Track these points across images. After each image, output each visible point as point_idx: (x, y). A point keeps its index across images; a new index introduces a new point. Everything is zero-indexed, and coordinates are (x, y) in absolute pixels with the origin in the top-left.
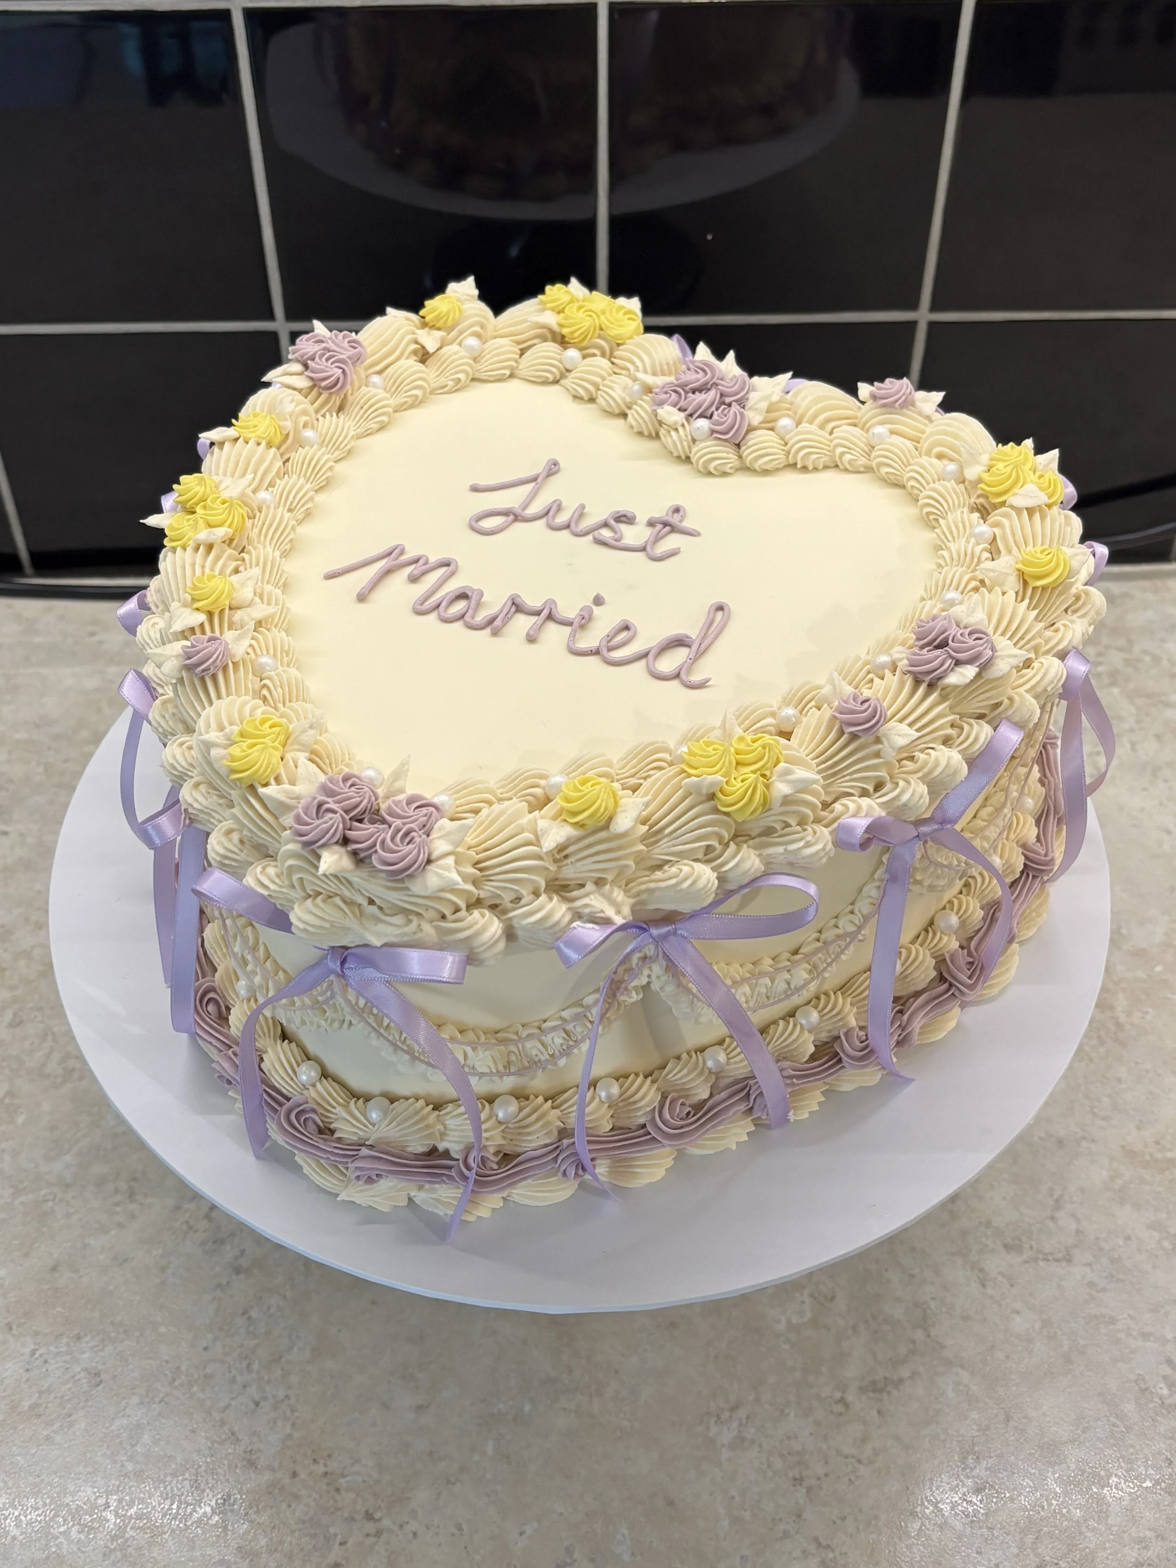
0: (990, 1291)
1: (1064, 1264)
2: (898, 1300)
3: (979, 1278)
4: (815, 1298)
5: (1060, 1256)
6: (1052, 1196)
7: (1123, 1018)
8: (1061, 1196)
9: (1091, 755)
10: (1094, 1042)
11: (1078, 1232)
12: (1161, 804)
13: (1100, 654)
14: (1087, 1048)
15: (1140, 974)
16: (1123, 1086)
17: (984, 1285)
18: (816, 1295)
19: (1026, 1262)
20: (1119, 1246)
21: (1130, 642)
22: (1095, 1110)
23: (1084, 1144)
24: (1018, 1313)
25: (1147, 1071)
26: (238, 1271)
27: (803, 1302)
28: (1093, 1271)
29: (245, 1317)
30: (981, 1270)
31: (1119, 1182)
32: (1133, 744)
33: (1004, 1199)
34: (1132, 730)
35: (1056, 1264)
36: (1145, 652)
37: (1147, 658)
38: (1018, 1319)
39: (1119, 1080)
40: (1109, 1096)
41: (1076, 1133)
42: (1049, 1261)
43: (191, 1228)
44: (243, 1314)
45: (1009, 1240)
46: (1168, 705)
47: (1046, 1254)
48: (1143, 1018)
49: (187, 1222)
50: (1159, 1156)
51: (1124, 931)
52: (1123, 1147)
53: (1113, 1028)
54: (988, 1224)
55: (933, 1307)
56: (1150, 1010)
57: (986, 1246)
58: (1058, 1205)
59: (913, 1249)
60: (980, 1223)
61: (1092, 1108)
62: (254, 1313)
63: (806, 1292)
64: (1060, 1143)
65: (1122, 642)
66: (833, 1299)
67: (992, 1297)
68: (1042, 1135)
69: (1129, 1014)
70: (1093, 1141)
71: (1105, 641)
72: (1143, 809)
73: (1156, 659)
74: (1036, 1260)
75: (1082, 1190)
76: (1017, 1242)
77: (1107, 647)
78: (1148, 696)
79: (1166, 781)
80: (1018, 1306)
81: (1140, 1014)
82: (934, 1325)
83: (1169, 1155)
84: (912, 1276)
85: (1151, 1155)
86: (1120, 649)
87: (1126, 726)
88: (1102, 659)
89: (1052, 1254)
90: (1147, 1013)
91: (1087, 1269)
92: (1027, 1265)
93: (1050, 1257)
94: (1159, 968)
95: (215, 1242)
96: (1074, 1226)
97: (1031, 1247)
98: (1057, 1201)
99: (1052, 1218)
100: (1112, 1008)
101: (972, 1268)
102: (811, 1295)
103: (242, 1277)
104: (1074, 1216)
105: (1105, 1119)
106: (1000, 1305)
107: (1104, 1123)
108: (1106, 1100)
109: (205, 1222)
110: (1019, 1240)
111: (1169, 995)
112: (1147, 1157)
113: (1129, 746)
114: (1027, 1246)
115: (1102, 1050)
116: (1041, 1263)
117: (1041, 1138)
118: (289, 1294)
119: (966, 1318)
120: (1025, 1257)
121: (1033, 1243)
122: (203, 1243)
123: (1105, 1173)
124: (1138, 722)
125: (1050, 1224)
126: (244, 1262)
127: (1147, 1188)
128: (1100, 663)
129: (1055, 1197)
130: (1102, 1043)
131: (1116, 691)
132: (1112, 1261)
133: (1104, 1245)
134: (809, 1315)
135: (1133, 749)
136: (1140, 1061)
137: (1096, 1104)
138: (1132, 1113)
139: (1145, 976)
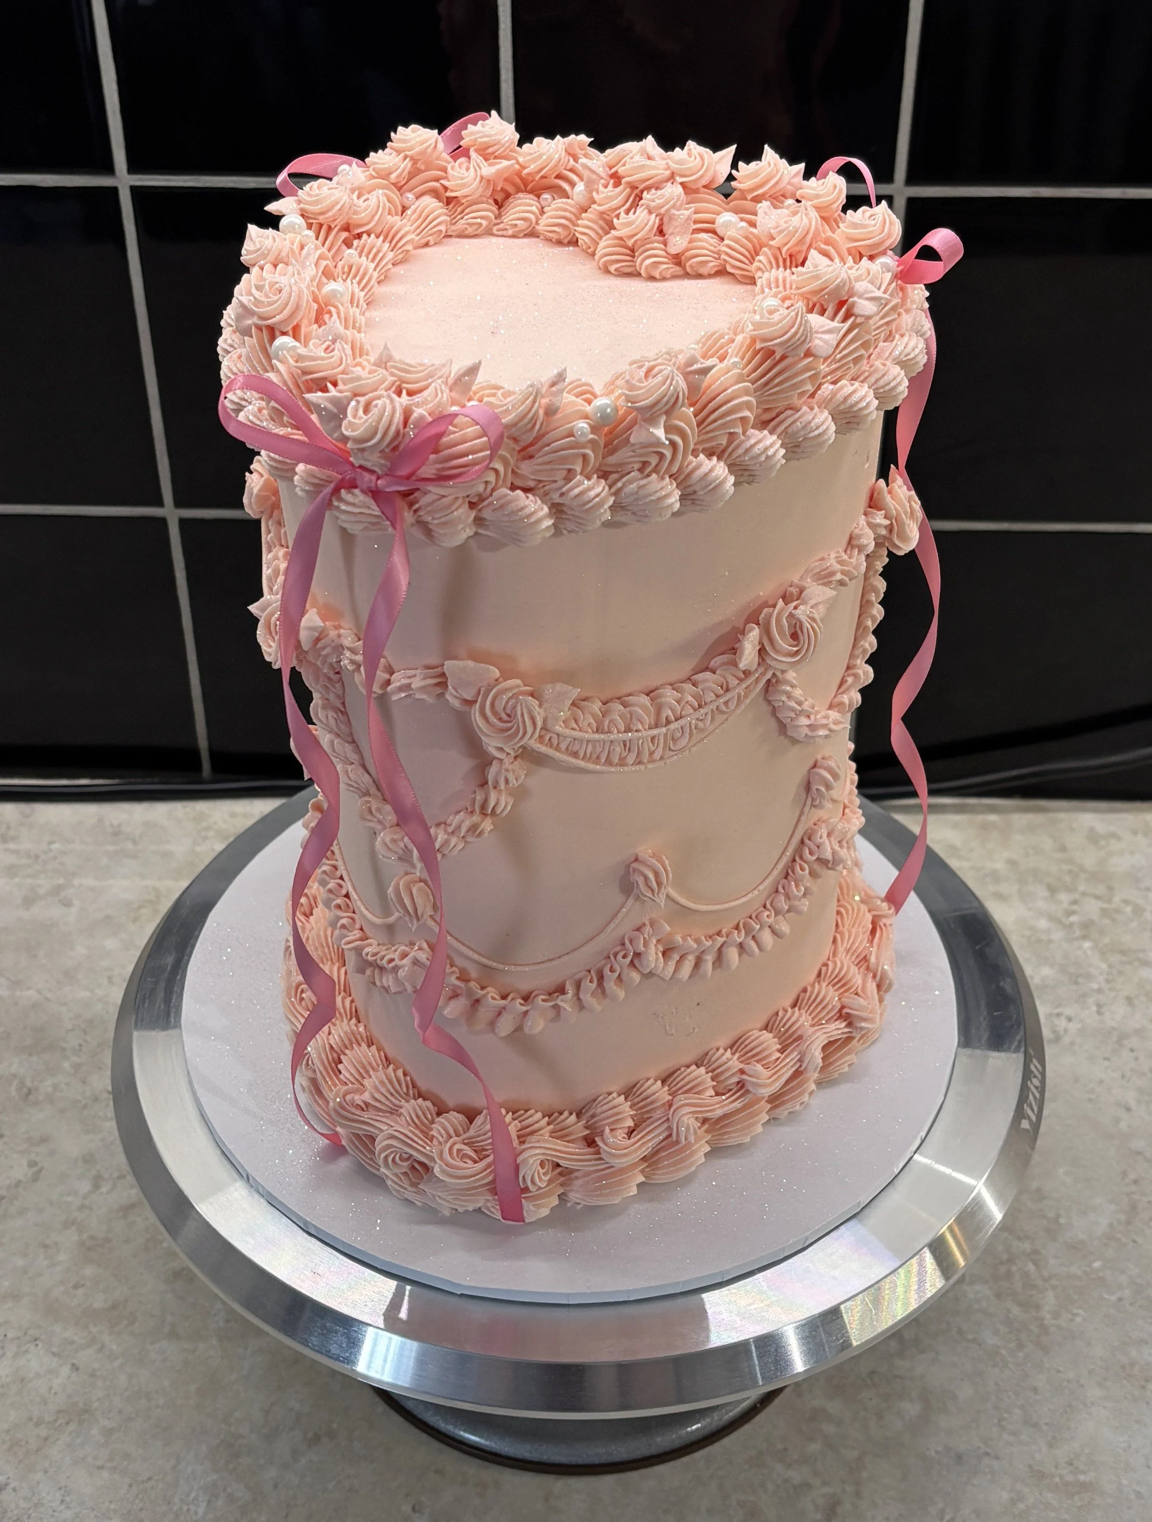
7: (1048, 1319)
9: (1049, 1016)
10: (1012, 1345)
12: (1123, 1077)
13: (1075, 902)
14: (1003, 1352)
15: (1075, 1270)
16: (1038, 1397)
21: (1110, 889)
22: (1004, 1423)
23: (986, 1460)
25: (1068, 1381)
31: (1021, 1506)
32: (1099, 1006)
34: (1100, 991)
36: (1126, 902)
37: (1128, 909)
39: (1035, 1390)
40: (1021, 1408)
41: (979, 1448)
46: (1145, 963)
48: (1071, 1320)
50: (1070, 1478)
51: (1062, 1220)
52: (1030, 1466)
53: (1036, 1331)
56: (1081, 1312)
61: (999, 1421)
64: (959, 1457)
65: (1100, 890)
68: (939, 1449)
69: (1056, 1315)
70: (997, 1458)
71: (1081, 888)
72: (1101, 1081)
73: (1138, 911)
75: (977, 1513)
77: (1084, 894)
78: (1122, 952)
79: (1132, 1050)
81: (1070, 1316)
83: (1082, 1478)
85: (1061, 1477)
86: (1098, 898)
87: (1095, 986)
88: (1075, 907)
90: (1077, 1315)
94: (1097, 1264)
100: (1038, 1307)
105: (1013, 1433)
107: (1012, 1438)
108: (1017, 1411)
111: (1106, 1296)
112: (1057, 1480)
113: (1095, 1009)
115: (1020, 1356)
117: (937, 1452)
123: (1005, 1496)
124: (1108, 981)
127: (1053, 1514)
128: (1074, 913)
130: (1021, 1346)
131: (1087, 945)
135: (1099, 1013)
136: (1061, 1369)
137: (1006, 1415)
138: (1045, 1428)
139: (1079, 1273)
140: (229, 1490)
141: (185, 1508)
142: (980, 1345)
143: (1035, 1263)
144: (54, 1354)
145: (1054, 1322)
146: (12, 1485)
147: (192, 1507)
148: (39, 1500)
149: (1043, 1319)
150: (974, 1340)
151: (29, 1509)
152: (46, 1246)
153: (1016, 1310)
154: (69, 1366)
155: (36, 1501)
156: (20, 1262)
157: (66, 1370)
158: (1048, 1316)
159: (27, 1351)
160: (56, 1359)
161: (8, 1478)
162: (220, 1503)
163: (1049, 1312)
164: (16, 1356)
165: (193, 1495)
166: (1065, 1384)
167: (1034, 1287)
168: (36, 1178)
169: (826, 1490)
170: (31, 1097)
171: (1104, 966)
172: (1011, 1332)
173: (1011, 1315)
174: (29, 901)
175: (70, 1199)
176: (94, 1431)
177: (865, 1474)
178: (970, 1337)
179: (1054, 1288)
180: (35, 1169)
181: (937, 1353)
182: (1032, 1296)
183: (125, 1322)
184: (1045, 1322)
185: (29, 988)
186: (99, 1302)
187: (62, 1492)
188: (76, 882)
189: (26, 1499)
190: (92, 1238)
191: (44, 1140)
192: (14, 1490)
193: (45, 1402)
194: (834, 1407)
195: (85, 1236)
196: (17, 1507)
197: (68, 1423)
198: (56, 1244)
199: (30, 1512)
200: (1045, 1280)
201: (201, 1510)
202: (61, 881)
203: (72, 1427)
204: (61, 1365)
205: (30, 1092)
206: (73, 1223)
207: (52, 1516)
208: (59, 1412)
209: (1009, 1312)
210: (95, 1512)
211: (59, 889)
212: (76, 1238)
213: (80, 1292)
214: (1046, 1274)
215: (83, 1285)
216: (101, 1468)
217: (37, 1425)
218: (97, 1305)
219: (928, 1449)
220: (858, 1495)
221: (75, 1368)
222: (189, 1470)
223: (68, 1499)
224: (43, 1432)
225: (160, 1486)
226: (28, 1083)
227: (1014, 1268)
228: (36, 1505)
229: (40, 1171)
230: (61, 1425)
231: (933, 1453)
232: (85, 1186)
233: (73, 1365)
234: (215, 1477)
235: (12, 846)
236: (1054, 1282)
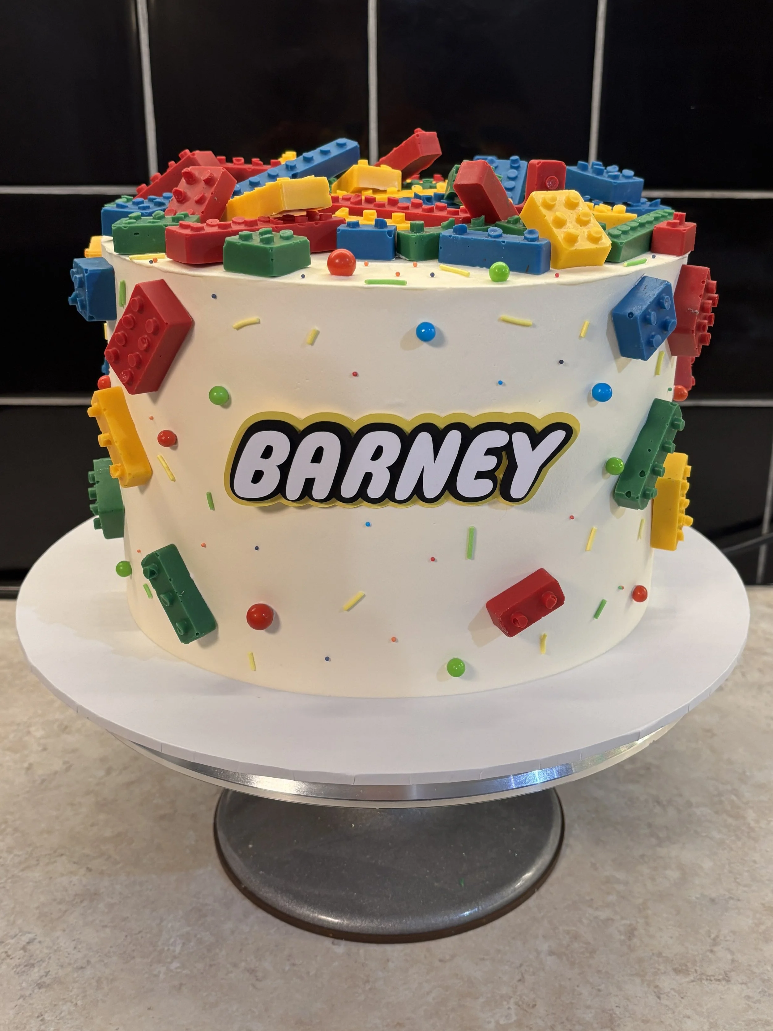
0: (664, 1002)
1: (724, 983)
2: (588, 1007)
3: (655, 992)
4: (519, 1006)
5: (721, 977)
6: (710, 936)
7: (753, 824)
8: (717, 936)
10: (733, 838)
11: (733, 961)
14: (728, 842)
15: (763, 798)
16: (757, 866)
17: (659, 998)
18: (520, 1003)
19: (693, 981)
20: (768, 971)
22: (738, 880)
23: (731, 902)
24: (689, 1017)
26: (40, 986)
27: (509, 1008)
28: (748, 988)
29: (40, 1018)
30: (657, 987)
31: (763, 927)
33: (671, 938)
35: (718, 983)
38: (689, 1022)
39: (755, 862)
40: (748, 871)
41: (724, 895)
42: (711, 981)
43: (8, 956)
44: (38, 1017)
45: (677, 966)
47: (708, 976)
48: (768, 824)
49: (6, 952)
51: (748, 774)
52: (763, 904)
53: (746, 830)
54: (660, 954)
55: (618, 1013)
57: (659, 969)
58: (715, 942)
59: (599, 972)
60: (653, 954)
61: (736, 879)
62: (47, 1017)
63: (512, 1001)
64: (713, 901)
66: (534, 1006)
67: (667, 1006)
68: (698, 896)
69: (757, 821)
70: (739, 900)
72: (754, 707)
74: (701, 980)
75: (734, 933)
76: (684, 968)
79: (768, 692)
80: (689, 1012)
81: (765, 822)
82: (619, 1025)
84: (599, 990)
89: (713, 976)
91: (744, 987)
92: (694, 983)
93: (712, 978)
95: (25, 966)
96: (729, 957)
97: (696, 971)
98: (714, 940)
99: (711, 951)
100: (744, 818)
101: (649, 985)
102: (516, 1004)
103: (43, 990)
104: (728, 949)
105: (745, 886)
106: (674, 1012)
107: (746, 889)
108: (746, 874)
109: (22, 952)
110: (686, 966)
114: (693, 970)
115: (739, 844)
116: (704, 982)
117: (697, 898)
118: (79, 1003)
119: (645, 1021)
120: (692, 978)
121: (697, 968)
122: (17, 966)
123: (750, 922)
125: (710, 955)
126: (47, 980)
129: (713, 936)
130: (739, 838)
132: (764, 981)
133: (756, 970)
134: (514, 1018)
136: (768, 850)
137: (738, 876)
138: (767, 882)
139: (767, 800)
140: (199, 936)
141: (166, 948)
142: (711, 839)
143: (736, 795)
144: (74, 863)
145: (757, 825)
146: (39, 939)
147: (172, 948)
148: (58, 948)
149: (749, 824)
150: (707, 836)
151: (50, 953)
152: (72, 804)
153: (730, 820)
154: (85, 869)
155: (56, 948)
156: (54, 813)
157: (82, 871)
159: (55, 862)
160: (75, 865)
161: (36, 935)
162: (192, 944)
163: (752, 820)
164: (47, 864)
165: (172, 940)
167: (739, 807)
168: (68, 769)
169: (624, 922)
172: (730, 831)
173: (728, 823)
175: (90, 780)
176: (101, 905)
177: (650, 912)
178: (704, 835)
179: (752, 807)
180: (68, 765)
182: (739, 812)
183: (125, 843)
187: (75, 942)
189: (47, 948)
190: (104, 799)
191: (73, 751)
192: (40, 942)
193: (66, 890)
194: (620, 875)
195: (100, 799)
196: (41, 952)
197: (82, 902)
198: (80, 803)
199: (51, 955)
200: (745, 804)
201: (178, 949)
203: (85, 903)
204: (79, 869)
206: (92, 792)
207: (67, 957)
208: (76, 895)
209: (726, 821)
210: (99, 954)
212: (93, 800)
213: (95, 828)
214: (745, 801)
215: (97, 824)
216: (105, 926)
217: (60, 903)
218: (106, 835)
219: (690, 896)
220: (647, 924)
221: (89, 870)
222: (170, 925)
223: (80, 947)
224: (63, 907)
225: (149, 935)
227: (723, 798)
228: (56, 951)
229: (71, 766)
230: (77, 903)
231: (694, 898)
232: (101, 773)
233: (88, 868)
234: (188, 929)
236: (751, 805)
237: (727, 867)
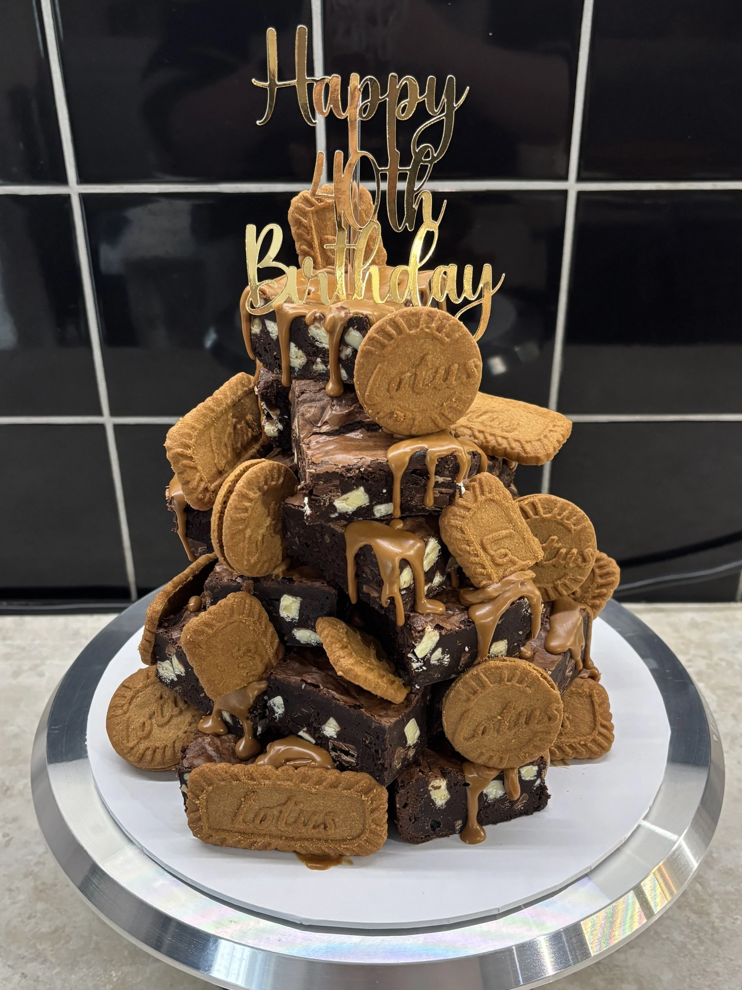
7: (717, 923)
10: (695, 941)
14: (689, 946)
15: (729, 888)
16: (720, 979)
21: (711, 652)
36: (722, 660)
37: (724, 664)
39: (717, 974)
46: (740, 695)
48: (734, 923)
51: (715, 855)
53: (710, 931)
56: (739, 917)
65: (704, 653)
69: (722, 920)
71: (693, 652)
73: (730, 664)
78: (725, 689)
81: (732, 920)
86: (704, 658)
90: (737, 919)
100: (708, 914)
115: (702, 949)
130: (702, 942)
136: (732, 957)
139: (734, 891)
142: (672, 942)
143: (700, 883)
144: (9, 966)
145: (721, 925)
149: (713, 923)
150: (668, 938)
152: (10, 890)
153: (693, 917)
154: (20, 975)
157: (17, 978)
158: (717, 921)
160: (10, 970)
163: (716, 918)
166: (737, 968)
167: (703, 900)
168: (7, 844)
170: (9, 792)
171: (714, 697)
172: (692, 932)
173: (690, 921)
174: (16, 674)
175: (29, 858)
178: (664, 936)
179: (717, 901)
180: (7, 838)
181: (643, 948)
182: (702, 907)
183: (63, 942)
184: (715, 925)
185: (12, 725)
186: (45, 928)
188: (48, 662)
190: (43, 883)
191: (15, 820)
195: (39, 883)
198: (18, 888)
200: (710, 896)
202: (38, 662)
204: (13, 974)
205: (8, 789)
206: (31, 874)
209: (689, 918)
211: (37, 666)
212: (32, 884)
213: (33, 921)
214: (710, 892)
215: (35, 916)
218: (43, 930)
221: (24, 976)
226: (7, 783)
235: (9, 642)
236: (716, 896)
237: (688, 979)
